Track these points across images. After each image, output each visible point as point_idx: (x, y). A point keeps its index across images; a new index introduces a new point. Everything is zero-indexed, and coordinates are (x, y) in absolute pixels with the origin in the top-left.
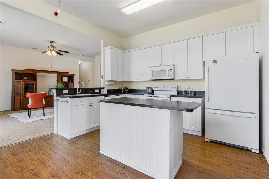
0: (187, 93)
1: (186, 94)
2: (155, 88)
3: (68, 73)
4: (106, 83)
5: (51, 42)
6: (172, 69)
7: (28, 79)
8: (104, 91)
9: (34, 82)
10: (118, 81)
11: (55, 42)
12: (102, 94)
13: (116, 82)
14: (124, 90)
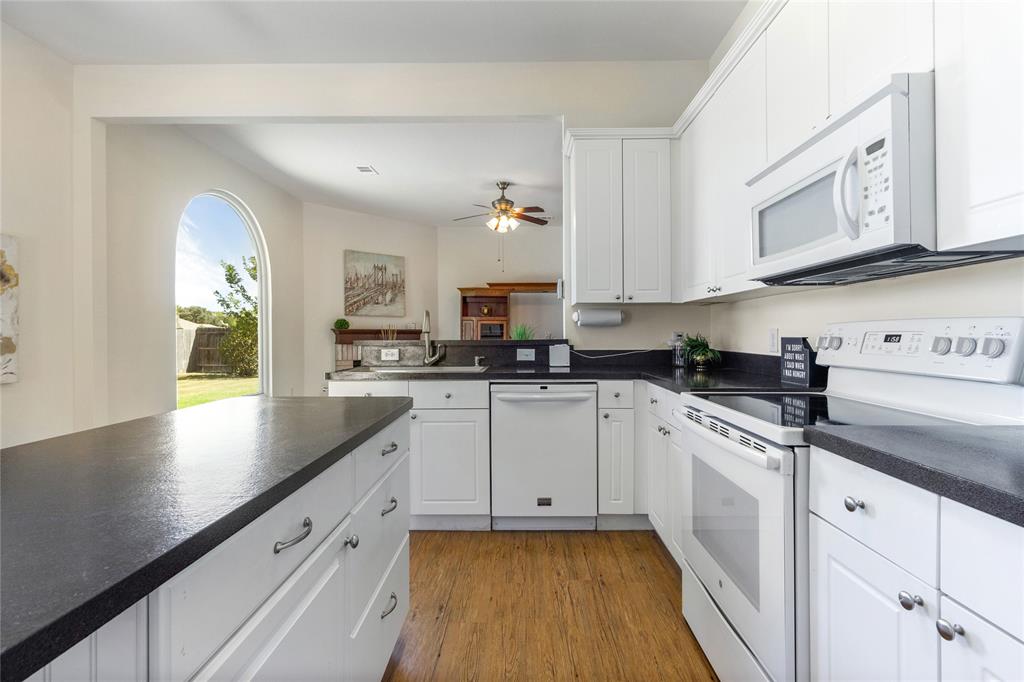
4: (575, 316)
5: (501, 186)
6: (880, 145)
9: (502, 323)
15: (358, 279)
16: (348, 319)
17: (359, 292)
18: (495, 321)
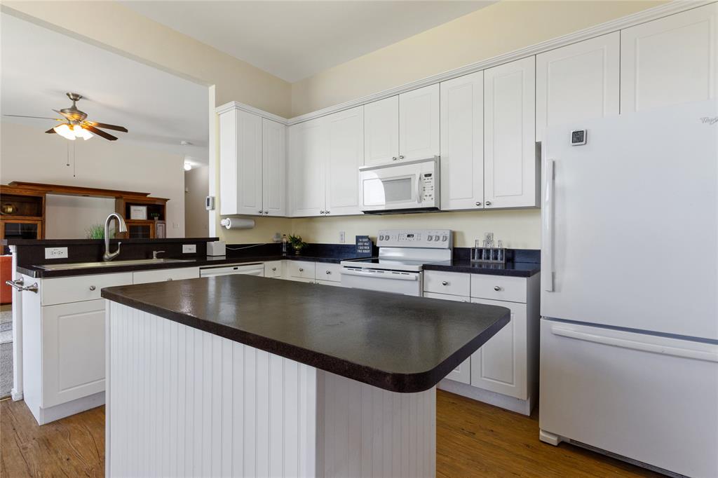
0: (483, 256)
1: (480, 261)
2: (382, 238)
3: (148, 196)
4: (224, 222)
5: (72, 97)
6: (430, 175)
7: (15, 213)
8: (217, 250)
9: (36, 222)
10: (266, 216)
11: (85, 98)
12: (209, 259)
13: (260, 219)
14: (289, 246)
18: (28, 221)
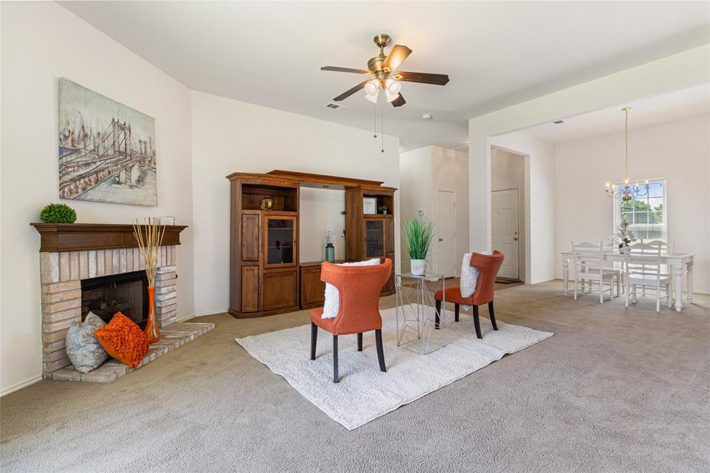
3: (382, 185)
7: (274, 207)
9: (292, 218)
15: (85, 136)
16: (71, 205)
17: (88, 159)
